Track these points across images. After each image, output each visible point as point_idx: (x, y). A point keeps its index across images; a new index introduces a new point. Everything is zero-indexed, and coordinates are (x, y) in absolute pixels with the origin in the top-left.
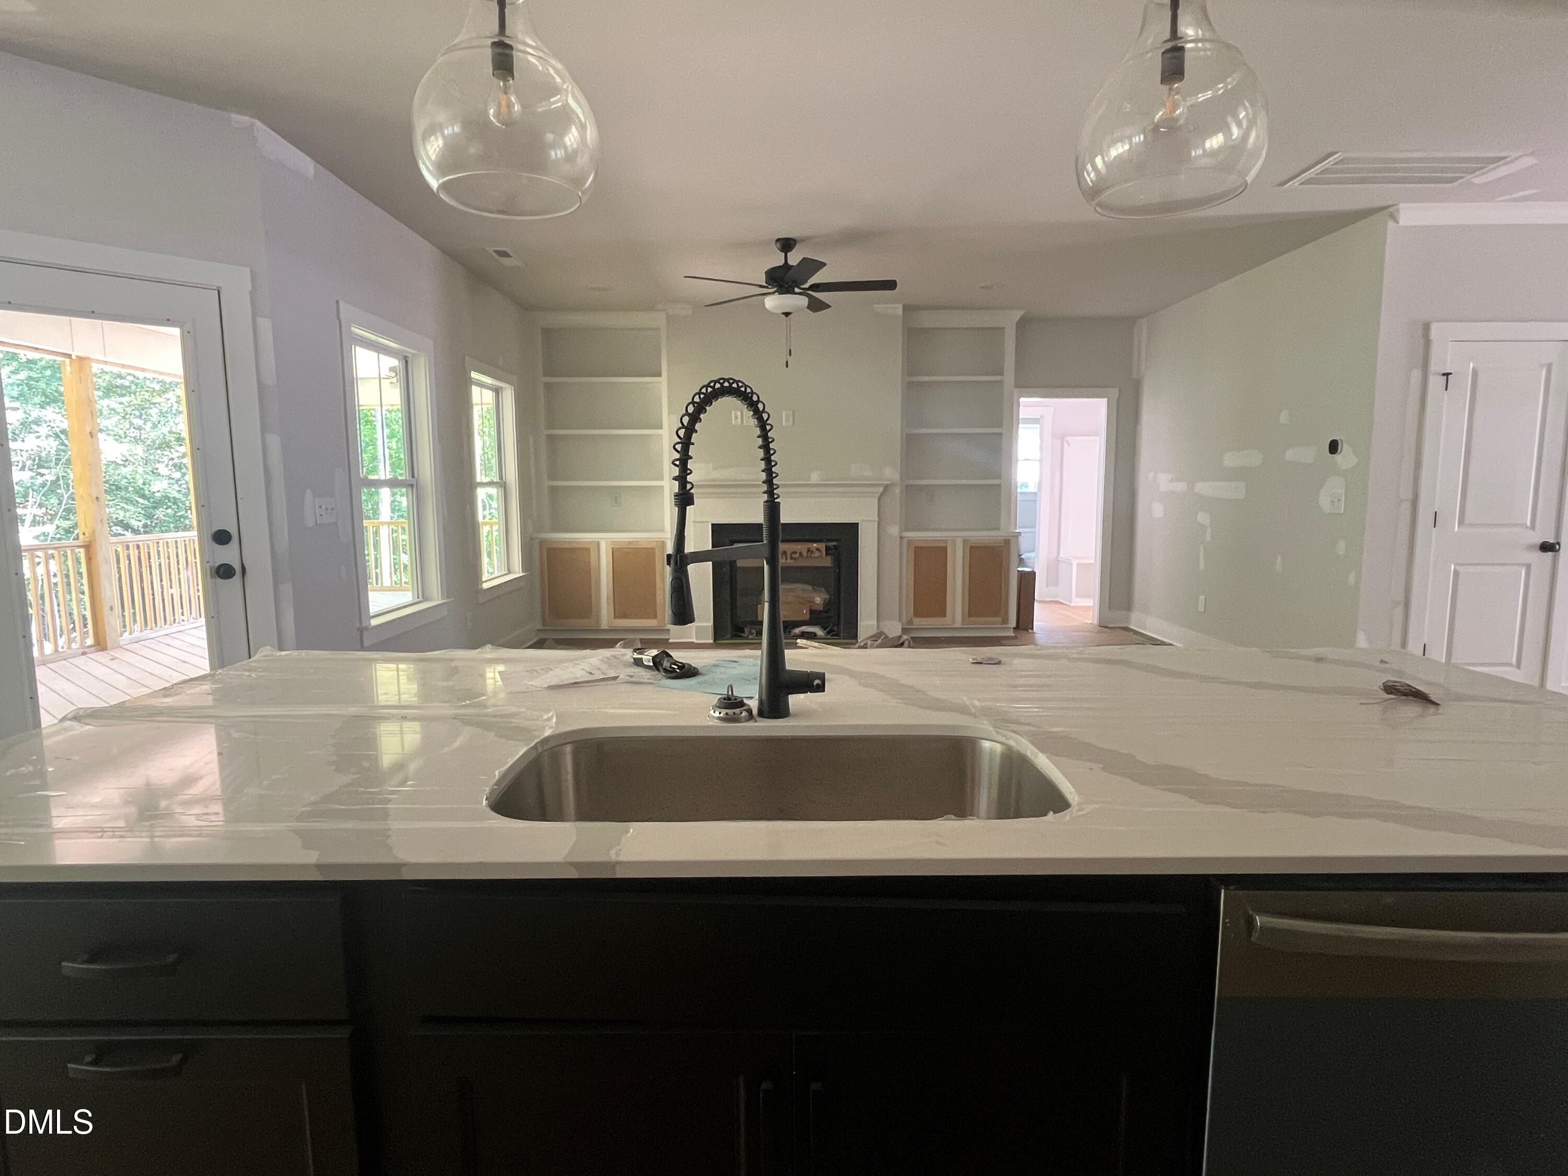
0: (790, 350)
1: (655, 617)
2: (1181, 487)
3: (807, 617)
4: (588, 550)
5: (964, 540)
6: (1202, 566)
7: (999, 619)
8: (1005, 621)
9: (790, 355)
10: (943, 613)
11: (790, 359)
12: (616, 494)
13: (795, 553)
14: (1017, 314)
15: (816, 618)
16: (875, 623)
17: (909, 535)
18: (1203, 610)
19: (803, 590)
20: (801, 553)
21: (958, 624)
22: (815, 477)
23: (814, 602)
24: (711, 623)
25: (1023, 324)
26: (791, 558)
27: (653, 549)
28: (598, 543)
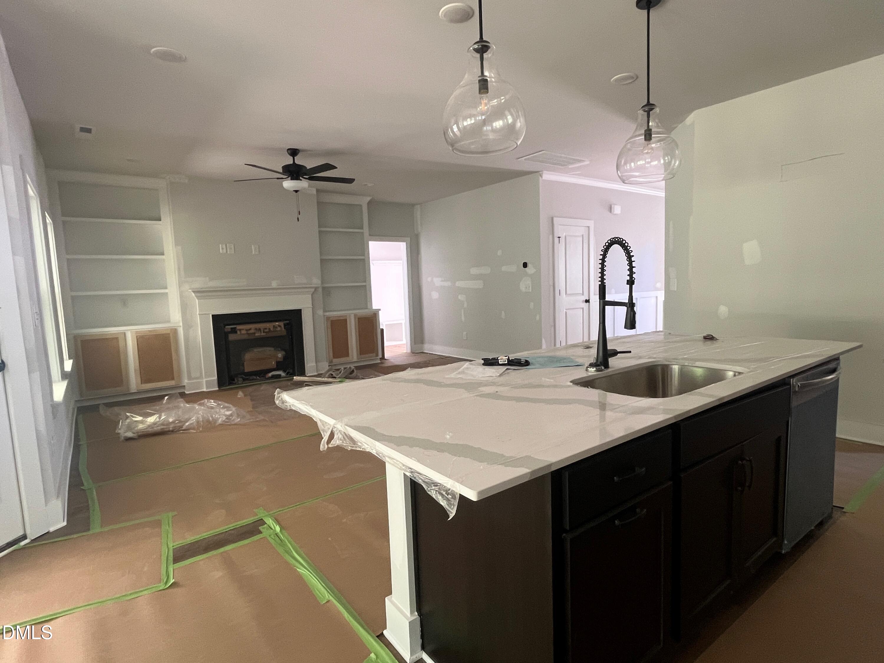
0: (299, 212)
1: (173, 379)
2: (448, 284)
3: (275, 367)
4: (117, 338)
5: (355, 315)
6: (463, 318)
7: (374, 354)
8: (377, 355)
9: (299, 214)
10: (347, 355)
11: (299, 216)
12: (124, 300)
13: (266, 329)
14: (369, 199)
15: (280, 366)
16: (314, 364)
17: (327, 314)
18: (466, 339)
19: (270, 350)
20: (269, 329)
21: (355, 359)
22: (274, 284)
23: (277, 357)
24: (216, 378)
25: (369, 203)
26: (264, 332)
27: (169, 334)
28: (125, 334)
